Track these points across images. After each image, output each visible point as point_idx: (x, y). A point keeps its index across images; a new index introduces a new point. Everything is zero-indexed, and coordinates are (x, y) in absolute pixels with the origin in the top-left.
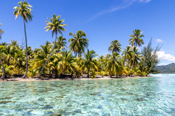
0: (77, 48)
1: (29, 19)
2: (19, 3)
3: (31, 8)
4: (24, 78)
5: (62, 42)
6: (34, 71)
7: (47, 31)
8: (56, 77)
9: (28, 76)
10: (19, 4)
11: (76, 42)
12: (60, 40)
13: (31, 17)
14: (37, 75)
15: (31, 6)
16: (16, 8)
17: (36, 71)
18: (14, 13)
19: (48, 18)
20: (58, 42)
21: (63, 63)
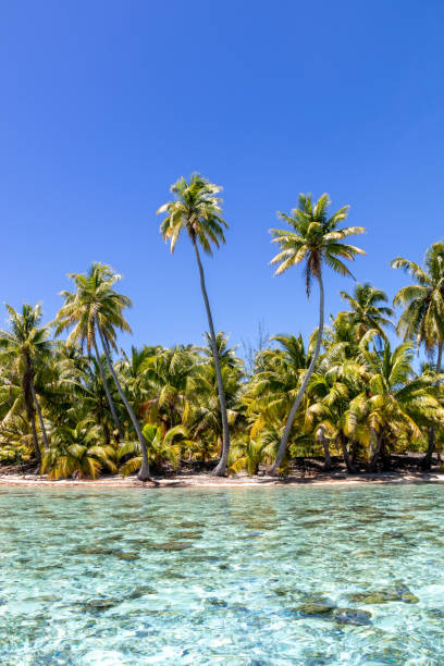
0: (435, 328)
1: (214, 239)
2: (174, 186)
3: (217, 195)
4: (222, 475)
5: (369, 312)
6: (256, 445)
7: (280, 270)
8: (354, 470)
9: (233, 467)
10: (176, 190)
11: (428, 299)
12: (362, 302)
13: (220, 231)
14: (268, 462)
15: (216, 190)
16: (163, 208)
17: (265, 445)
18: (161, 231)
19: (280, 217)
20: (352, 315)
21: (370, 404)
